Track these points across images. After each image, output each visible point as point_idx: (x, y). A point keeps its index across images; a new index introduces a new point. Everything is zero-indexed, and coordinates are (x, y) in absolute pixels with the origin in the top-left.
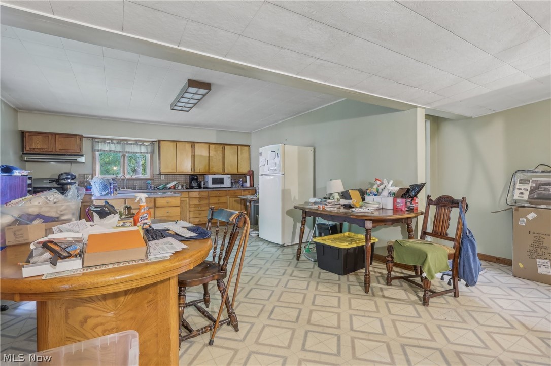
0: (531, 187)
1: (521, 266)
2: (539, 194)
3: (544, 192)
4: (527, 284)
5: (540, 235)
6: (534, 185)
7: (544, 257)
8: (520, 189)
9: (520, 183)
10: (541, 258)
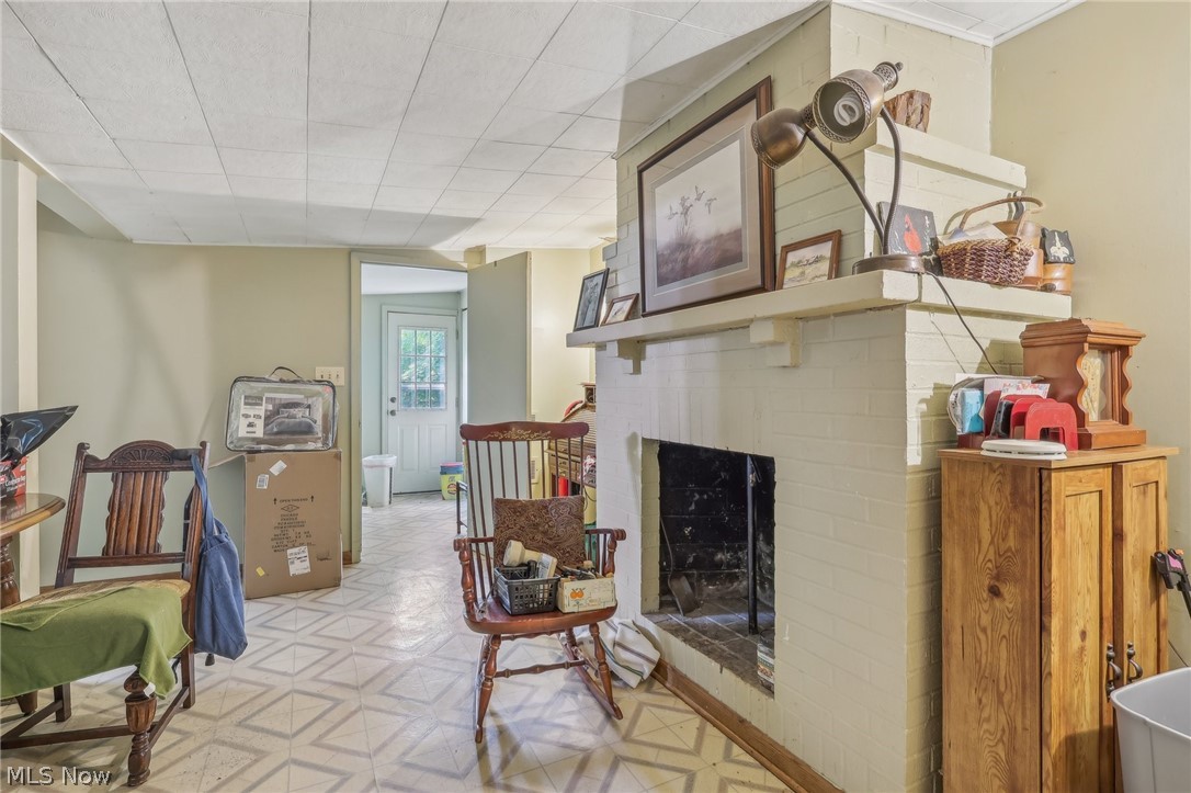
0: (266, 411)
1: (260, 572)
2: (280, 424)
3: (287, 420)
4: (280, 605)
5: (291, 503)
6: (270, 407)
7: (299, 541)
8: (246, 416)
9: (246, 404)
10: (294, 546)
